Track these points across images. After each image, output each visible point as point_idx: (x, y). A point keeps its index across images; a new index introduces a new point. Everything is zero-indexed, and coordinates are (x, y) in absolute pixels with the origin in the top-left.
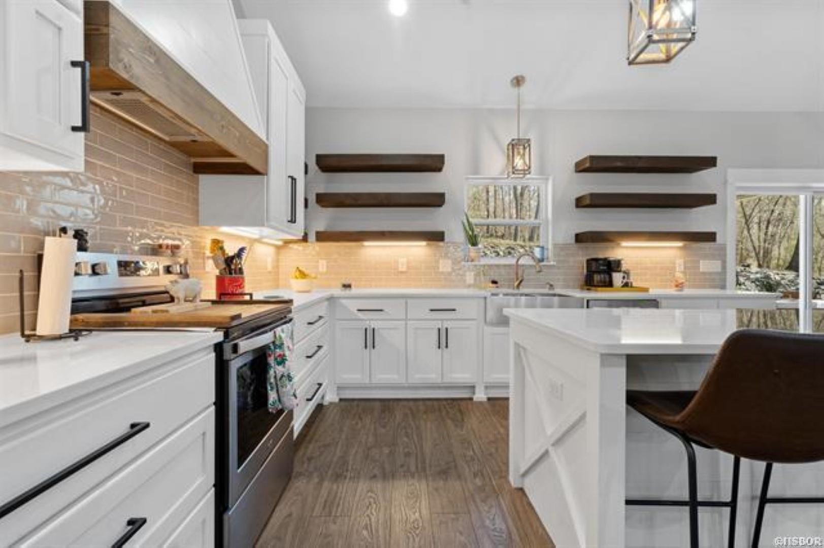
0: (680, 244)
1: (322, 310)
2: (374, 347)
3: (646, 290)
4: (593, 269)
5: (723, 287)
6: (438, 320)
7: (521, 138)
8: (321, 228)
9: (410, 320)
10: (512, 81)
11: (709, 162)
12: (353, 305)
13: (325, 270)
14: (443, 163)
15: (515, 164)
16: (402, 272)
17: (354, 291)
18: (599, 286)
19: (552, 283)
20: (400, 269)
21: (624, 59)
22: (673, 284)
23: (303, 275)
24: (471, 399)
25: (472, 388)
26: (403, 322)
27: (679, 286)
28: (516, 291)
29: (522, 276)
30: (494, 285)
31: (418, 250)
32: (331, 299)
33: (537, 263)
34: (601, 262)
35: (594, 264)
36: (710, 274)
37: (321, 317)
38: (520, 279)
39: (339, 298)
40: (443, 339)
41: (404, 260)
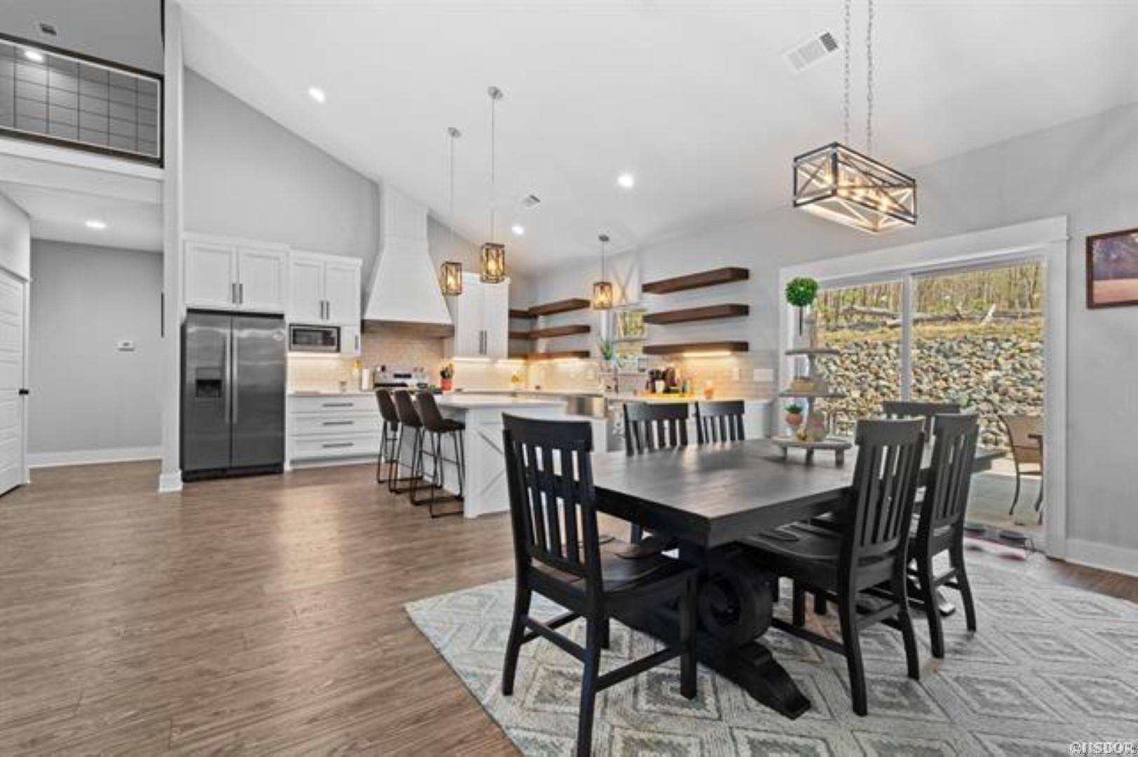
19: (637, 388)
36: (762, 383)
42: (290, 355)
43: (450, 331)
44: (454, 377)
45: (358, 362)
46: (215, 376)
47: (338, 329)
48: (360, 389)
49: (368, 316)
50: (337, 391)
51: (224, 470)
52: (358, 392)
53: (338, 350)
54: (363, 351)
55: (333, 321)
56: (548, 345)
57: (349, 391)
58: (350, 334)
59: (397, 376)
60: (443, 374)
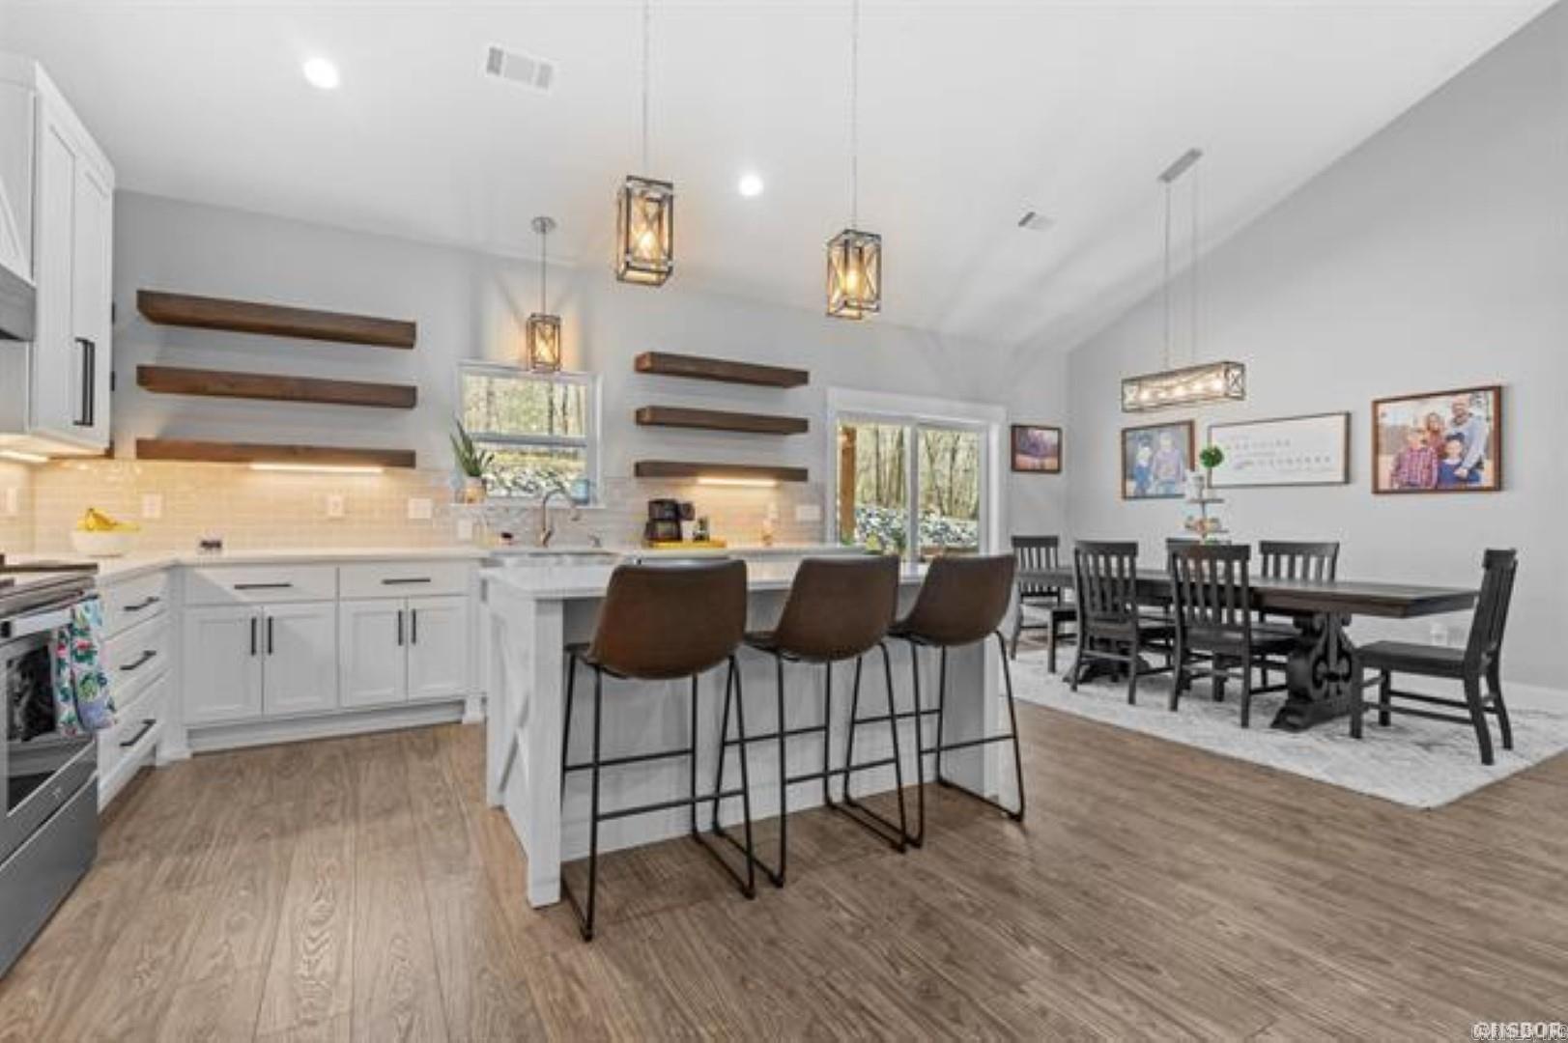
0: (770, 483)
1: (157, 586)
2: (270, 650)
3: (722, 545)
4: (657, 516)
5: (822, 540)
6: (398, 598)
7: (548, 313)
8: (149, 435)
9: (344, 599)
10: (534, 222)
11: (800, 378)
12: (225, 580)
13: (157, 514)
14: (414, 335)
15: (537, 353)
16: (332, 520)
17: (227, 553)
18: (664, 540)
19: (597, 535)
20: (331, 513)
21: (612, 272)
22: (760, 536)
23: (104, 524)
24: (459, 722)
25: (460, 704)
26: (332, 605)
27: (767, 538)
28: (541, 550)
29: (551, 526)
30: (507, 541)
31: (369, 479)
32: (174, 569)
33: (573, 507)
34: (667, 506)
35: (657, 509)
36: (807, 522)
37: (151, 600)
38: (548, 529)
39: (193, 566)
40: (407, 628)
41: (336, 498)
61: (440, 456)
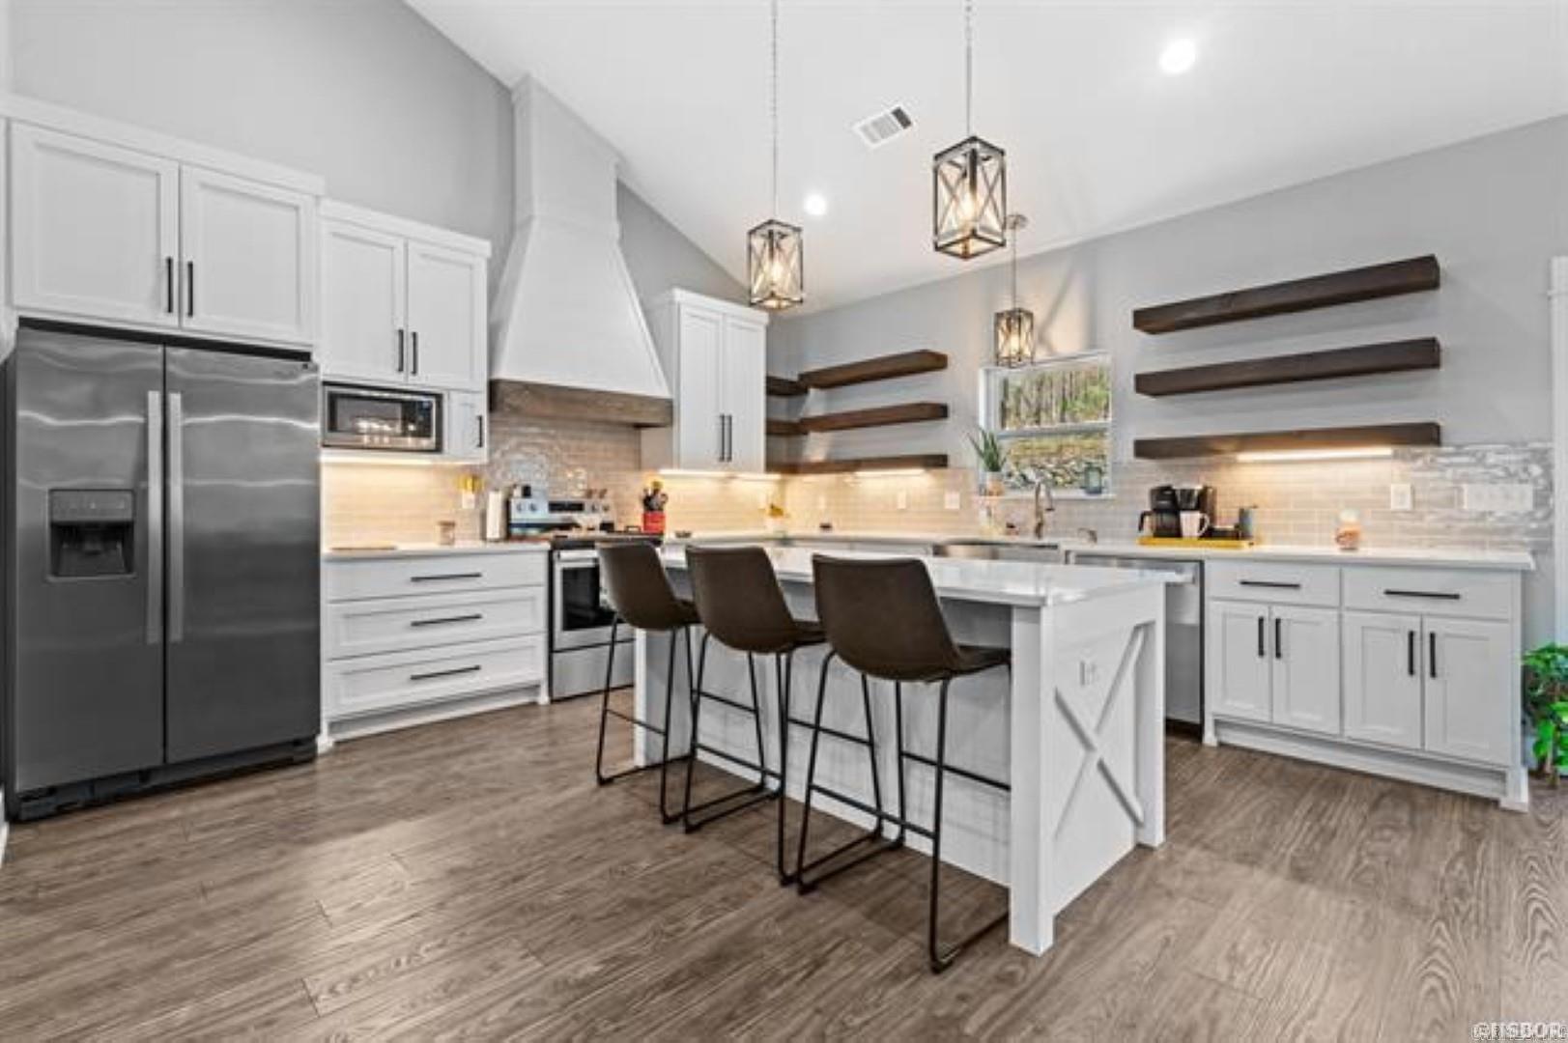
16: (902, 511)
20: (899, 507)
23: (778, 512)
29: (1041, 518)
30: (1012, 530)
31: (918, 480)
41: (903, 494)
42: (326, 457)
43: (664, 413)
44: (667, 508)
45: (475, 478)
46: (119, 510)
47: (439, 397)
48: (483, 537)
49: (504, 373)
50: (433, 545)
51: (144, 775)
52: (479, 545)
53: (438, 449)
54: (491, 452)
55: (427, 379)
56: (834, 445)
57: (460, 545)
58: (464, 412)
59: (555, 507)
60: (647, 502)
61: (967, 457)
